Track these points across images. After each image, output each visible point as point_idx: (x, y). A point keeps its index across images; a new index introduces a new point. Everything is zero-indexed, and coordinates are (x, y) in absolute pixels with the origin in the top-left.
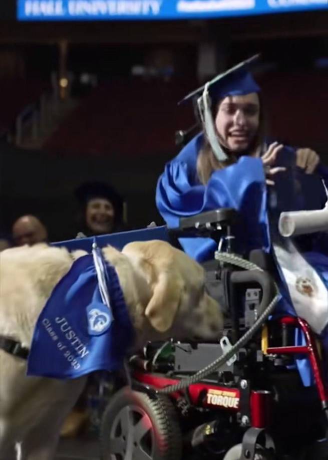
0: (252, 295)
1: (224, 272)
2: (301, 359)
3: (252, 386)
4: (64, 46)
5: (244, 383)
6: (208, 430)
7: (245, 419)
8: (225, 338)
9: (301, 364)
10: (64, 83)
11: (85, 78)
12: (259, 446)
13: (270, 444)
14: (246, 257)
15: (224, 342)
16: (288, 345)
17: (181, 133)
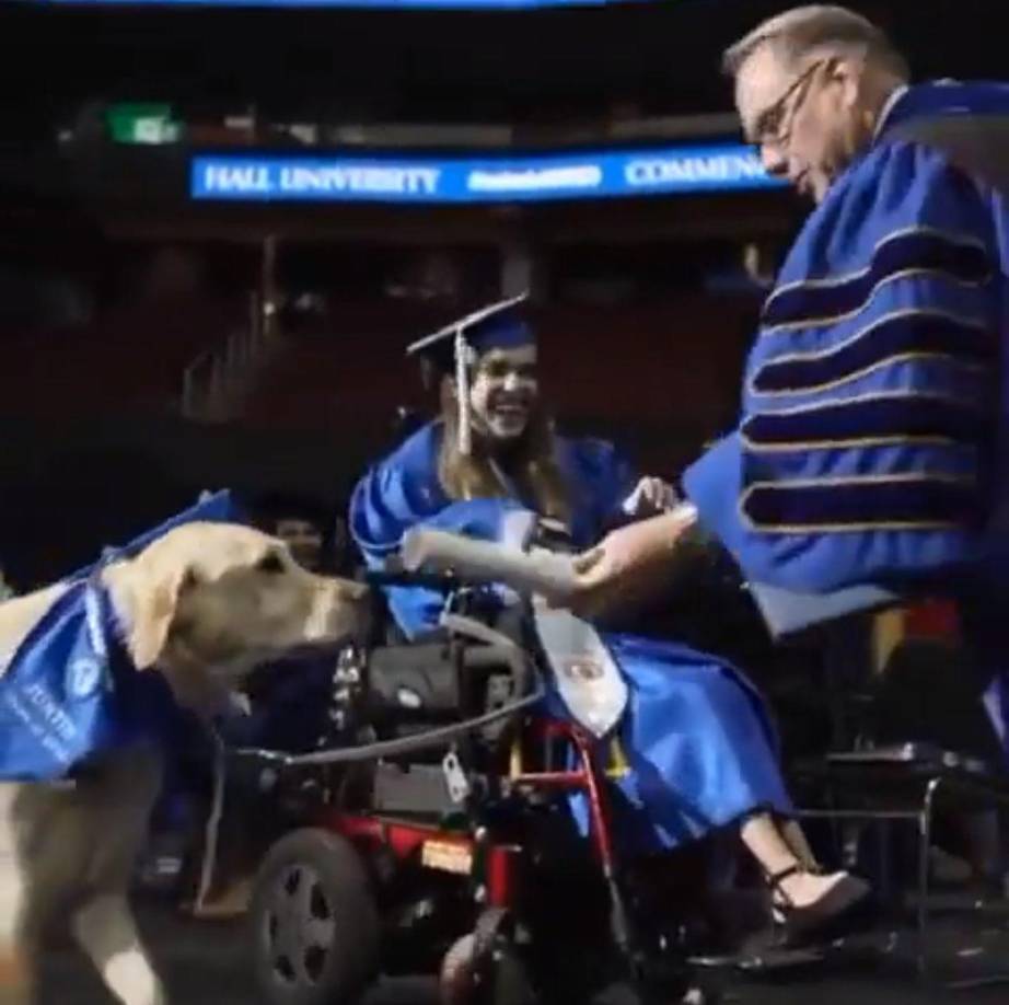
0: (498, 686)
1: (454, 646)
2: (575, 793)
3: (495, 836)
4: (270, 245)
5: (481, 832)
6: (423, 908)
7: (480, 893)
8: (452, 757)
9: (576, 802)
10: (269, 309)
11: (305, 301)
12: (501, 938)
13: (522, 935)
14: (491, 624)
15: (451, 764)
16: (554, 770)
17: (402, 411)
